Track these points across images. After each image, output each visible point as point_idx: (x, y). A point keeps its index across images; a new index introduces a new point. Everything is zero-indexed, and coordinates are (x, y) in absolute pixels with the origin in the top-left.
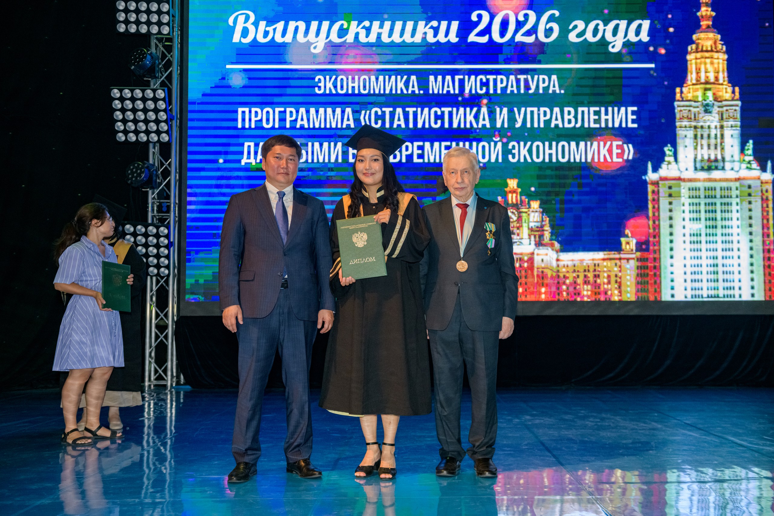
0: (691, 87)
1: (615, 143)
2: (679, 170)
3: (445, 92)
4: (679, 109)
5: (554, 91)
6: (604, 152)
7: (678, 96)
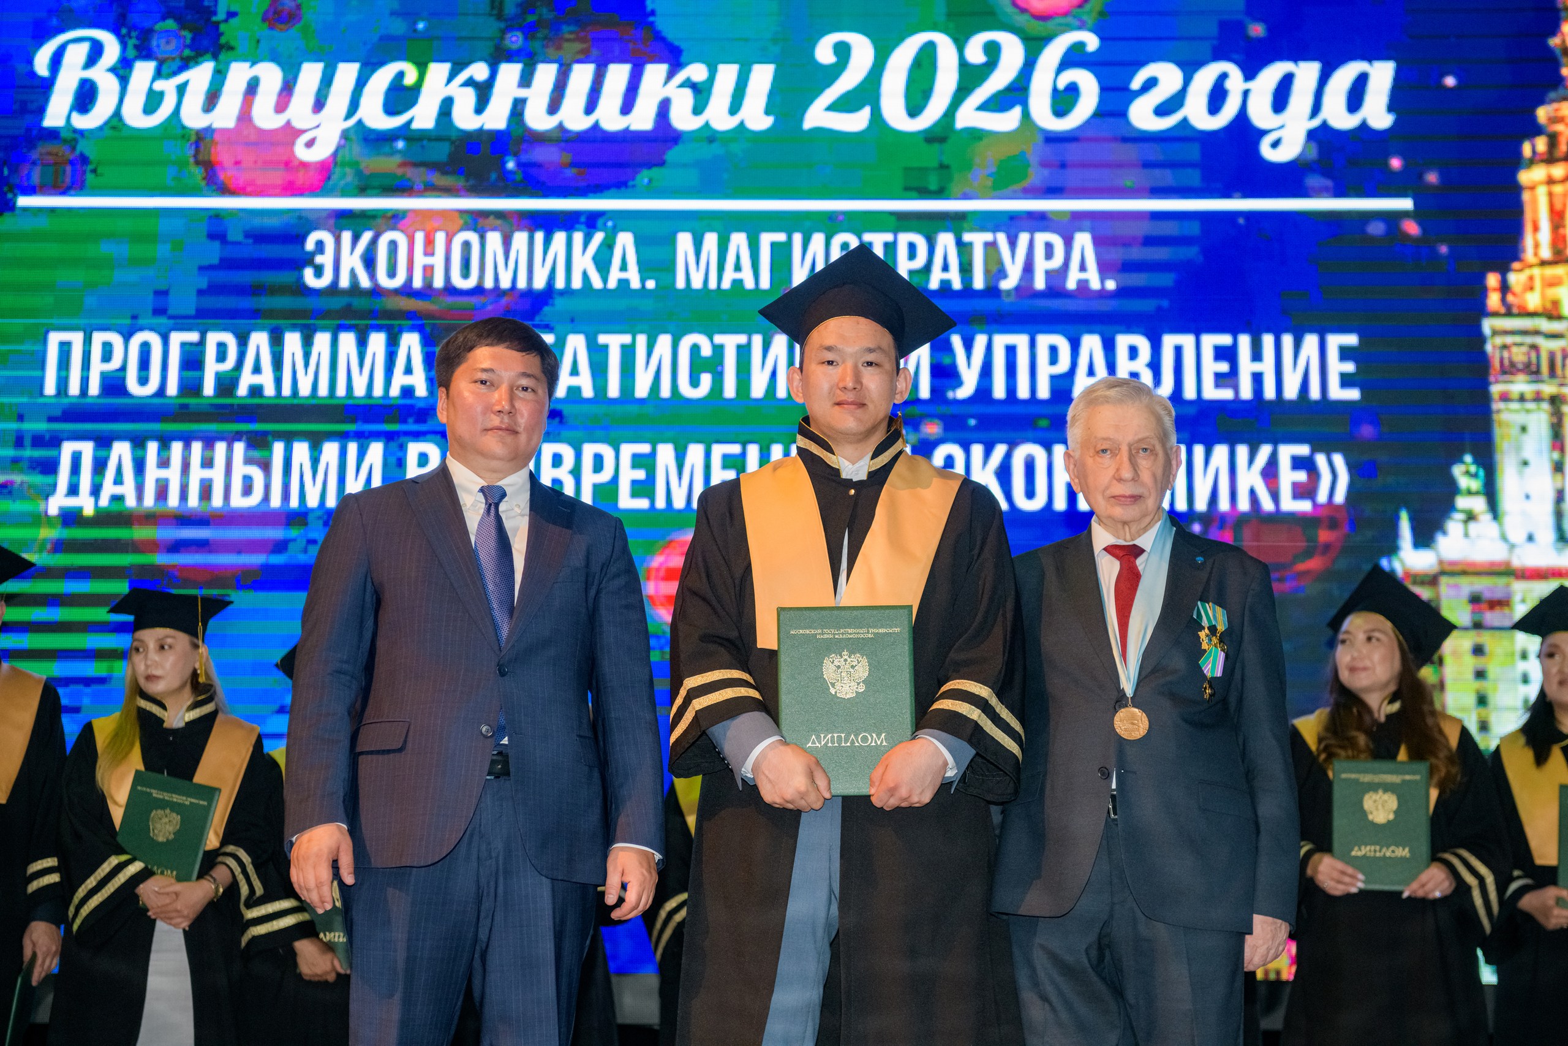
0: (1536, 272)
1: (1287, 452)
2: (1504, 538)
3: (726, 285)
4: (1499, 341)
5: (1083, 285)
6: (1250, 478)
7: (1494, 300)
